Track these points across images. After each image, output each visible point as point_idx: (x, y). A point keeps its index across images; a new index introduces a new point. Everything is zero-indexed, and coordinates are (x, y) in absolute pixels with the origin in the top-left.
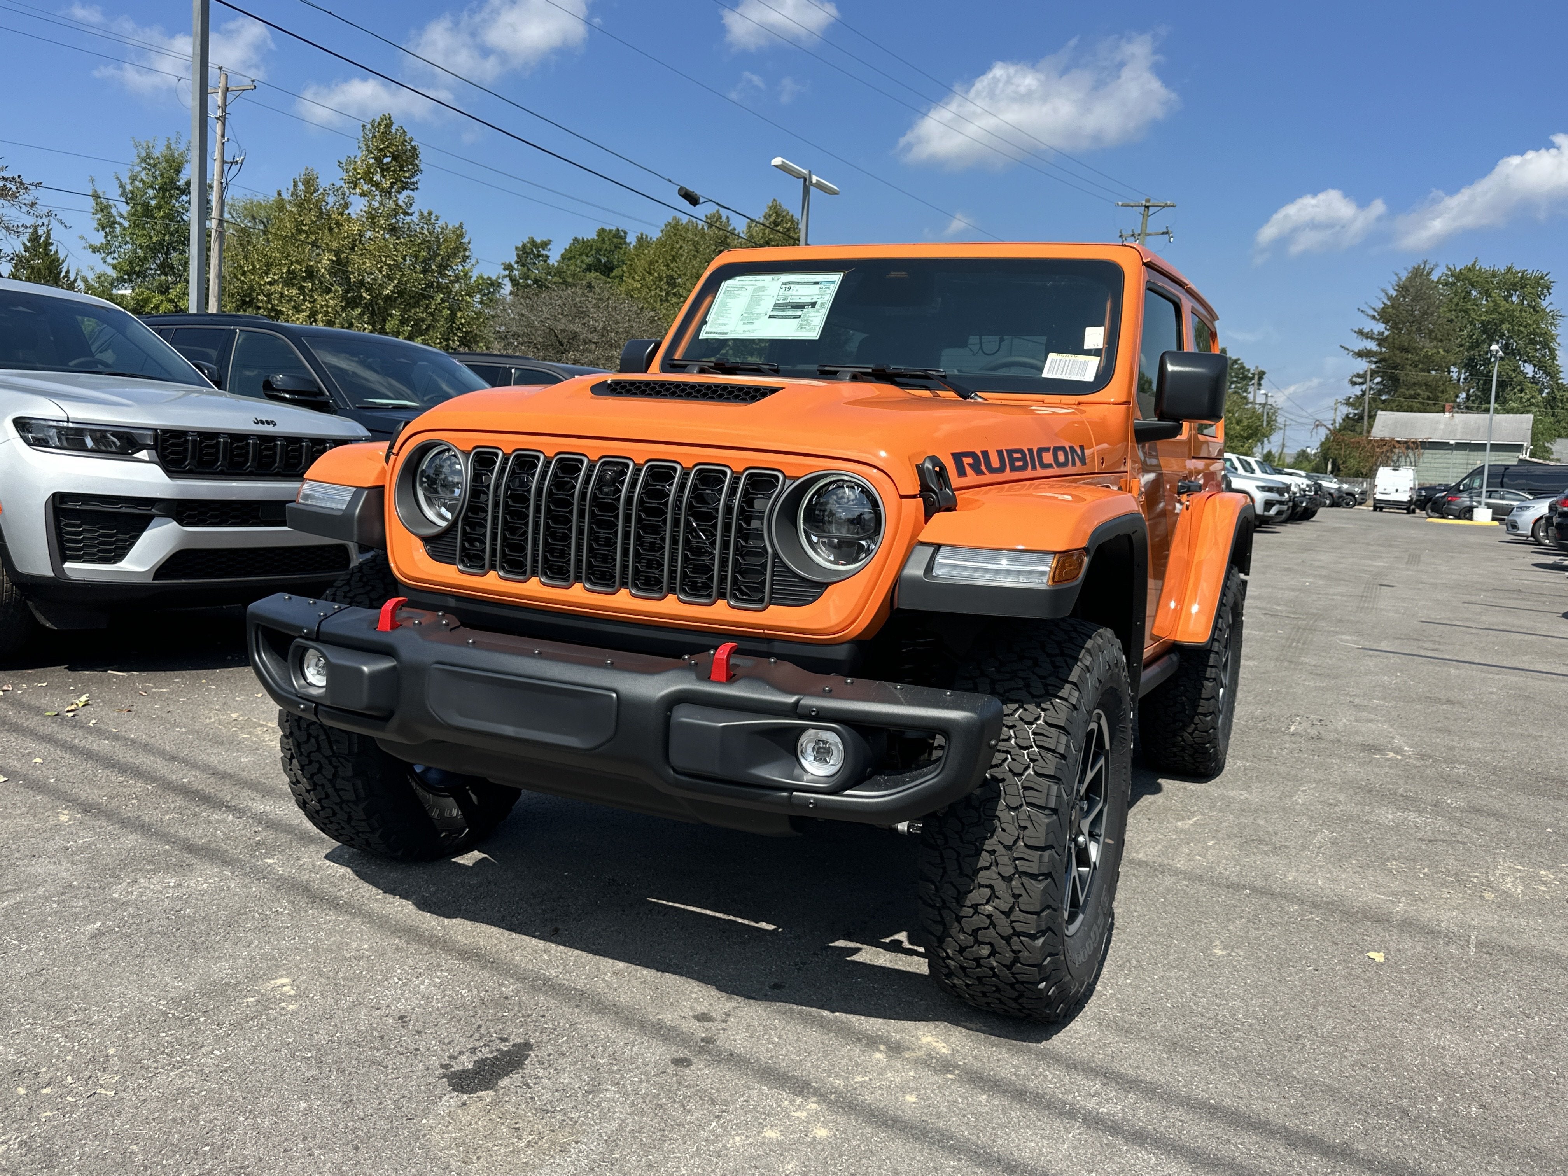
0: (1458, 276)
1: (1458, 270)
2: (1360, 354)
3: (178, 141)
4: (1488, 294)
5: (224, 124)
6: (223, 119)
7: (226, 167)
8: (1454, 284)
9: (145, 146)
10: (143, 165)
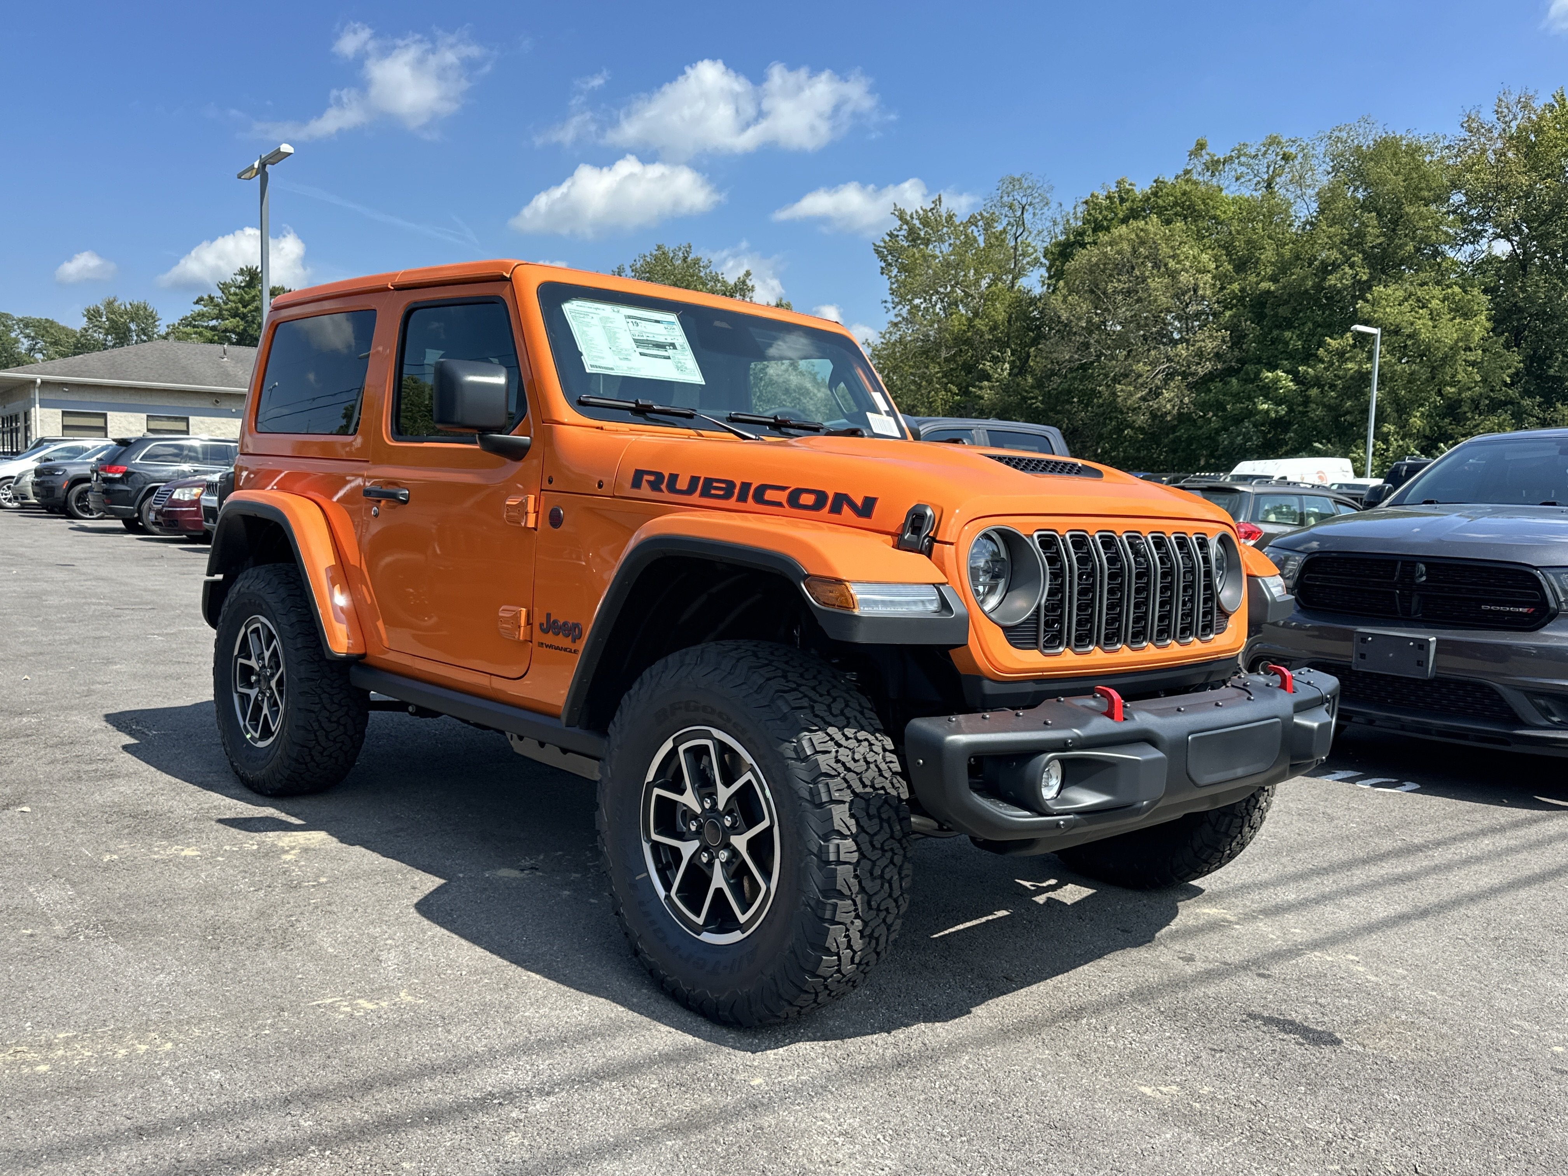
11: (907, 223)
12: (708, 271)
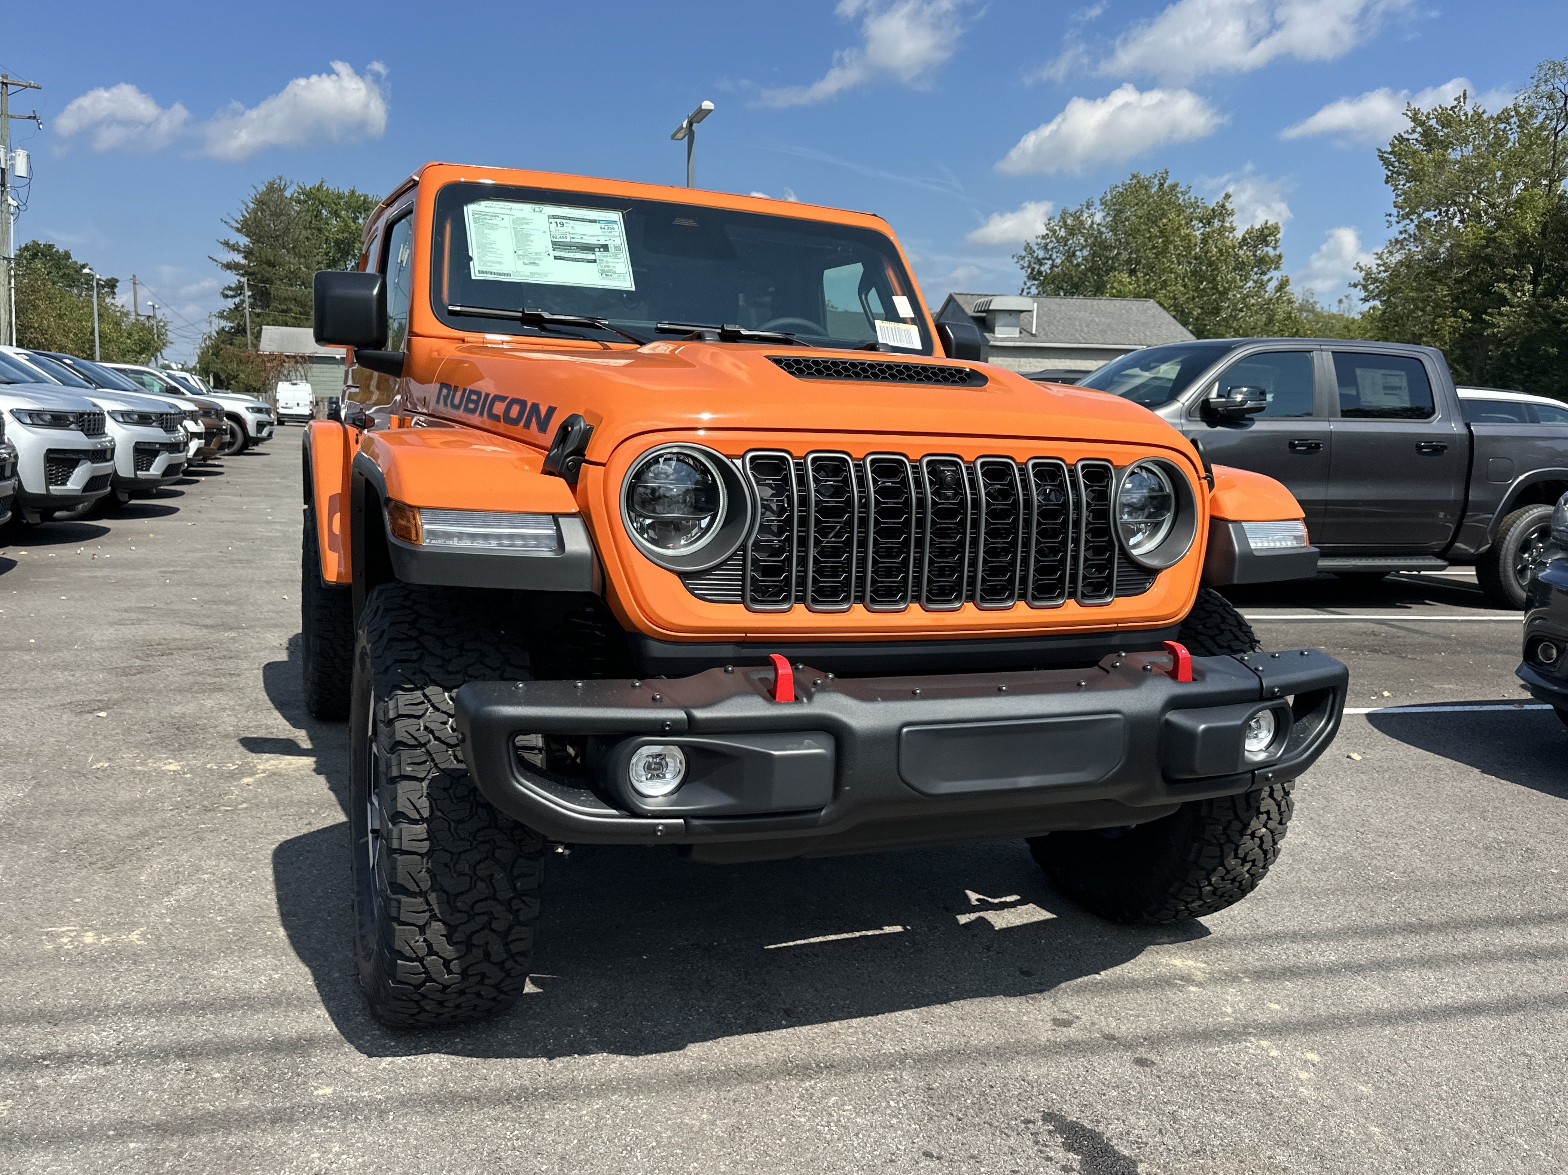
0: (309, 195)
1: (308, 188)
2: (229, 266)
4: (336, 214)
8: (305, 202)
11: (1422, 124)
12: (1186, 197)
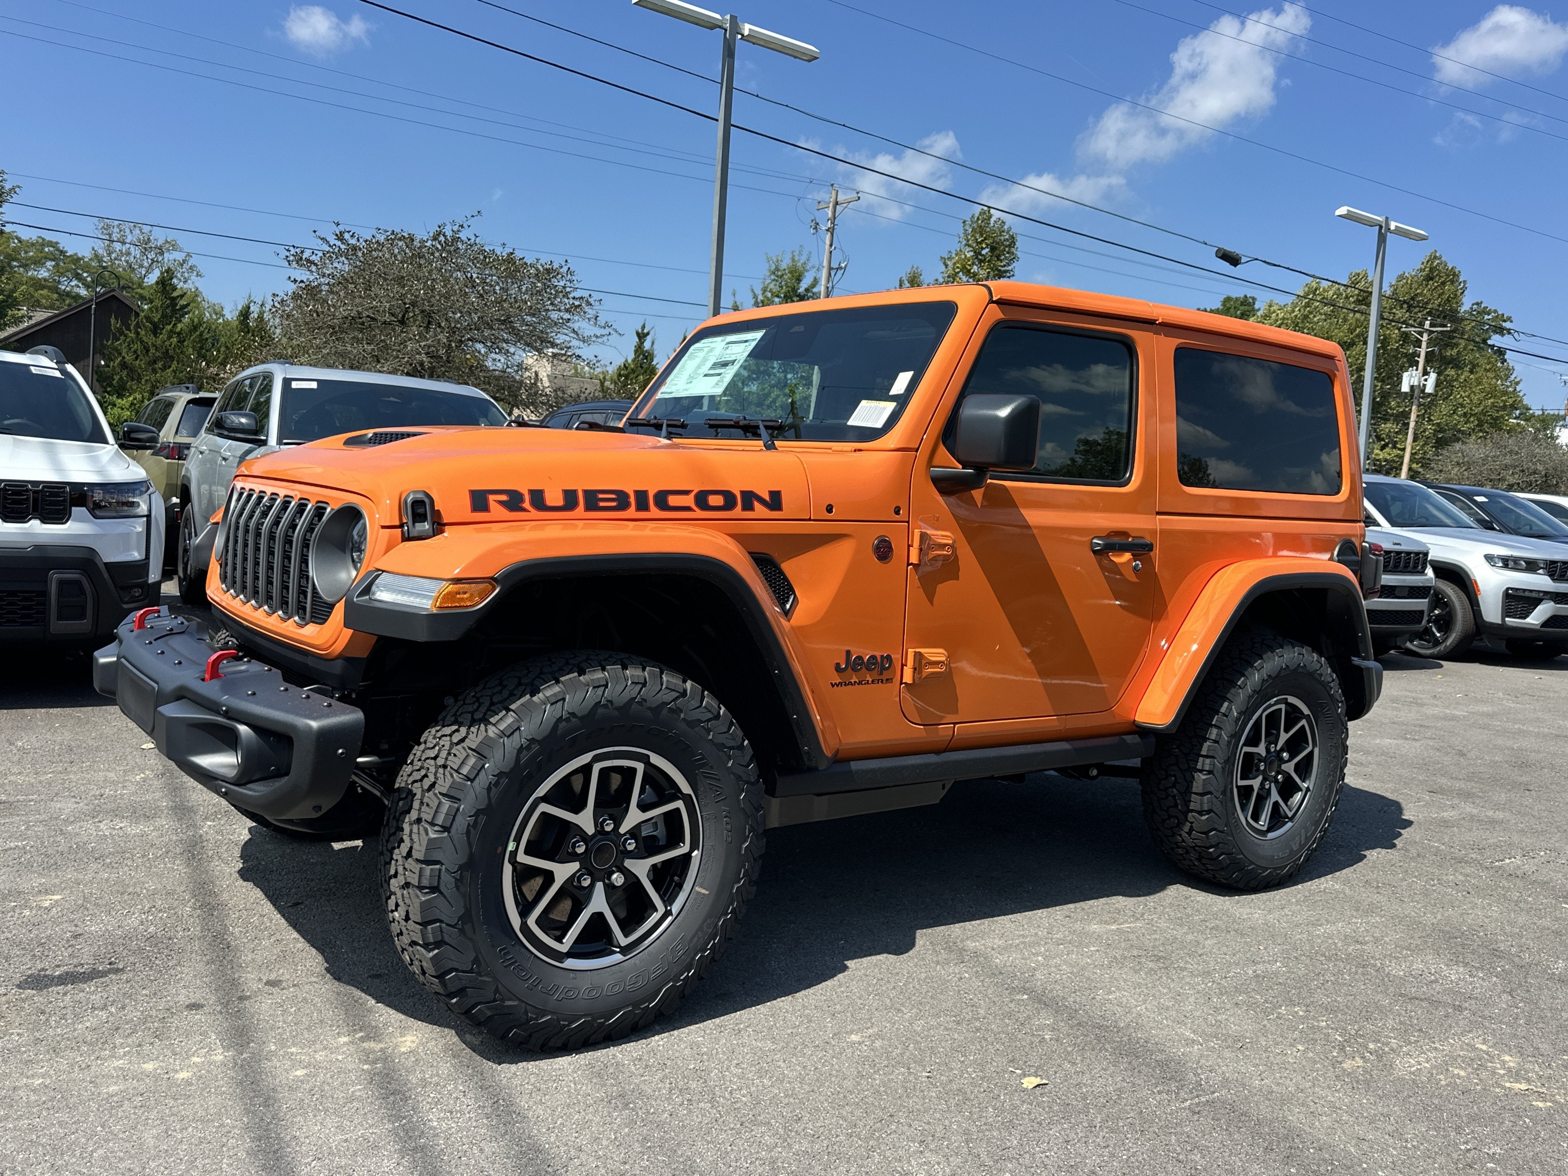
3: (800, 254)
5: (832, 235)
6: (831, 230)
7: (833, 273)
9: (775, 260)
10: (773, 277)
